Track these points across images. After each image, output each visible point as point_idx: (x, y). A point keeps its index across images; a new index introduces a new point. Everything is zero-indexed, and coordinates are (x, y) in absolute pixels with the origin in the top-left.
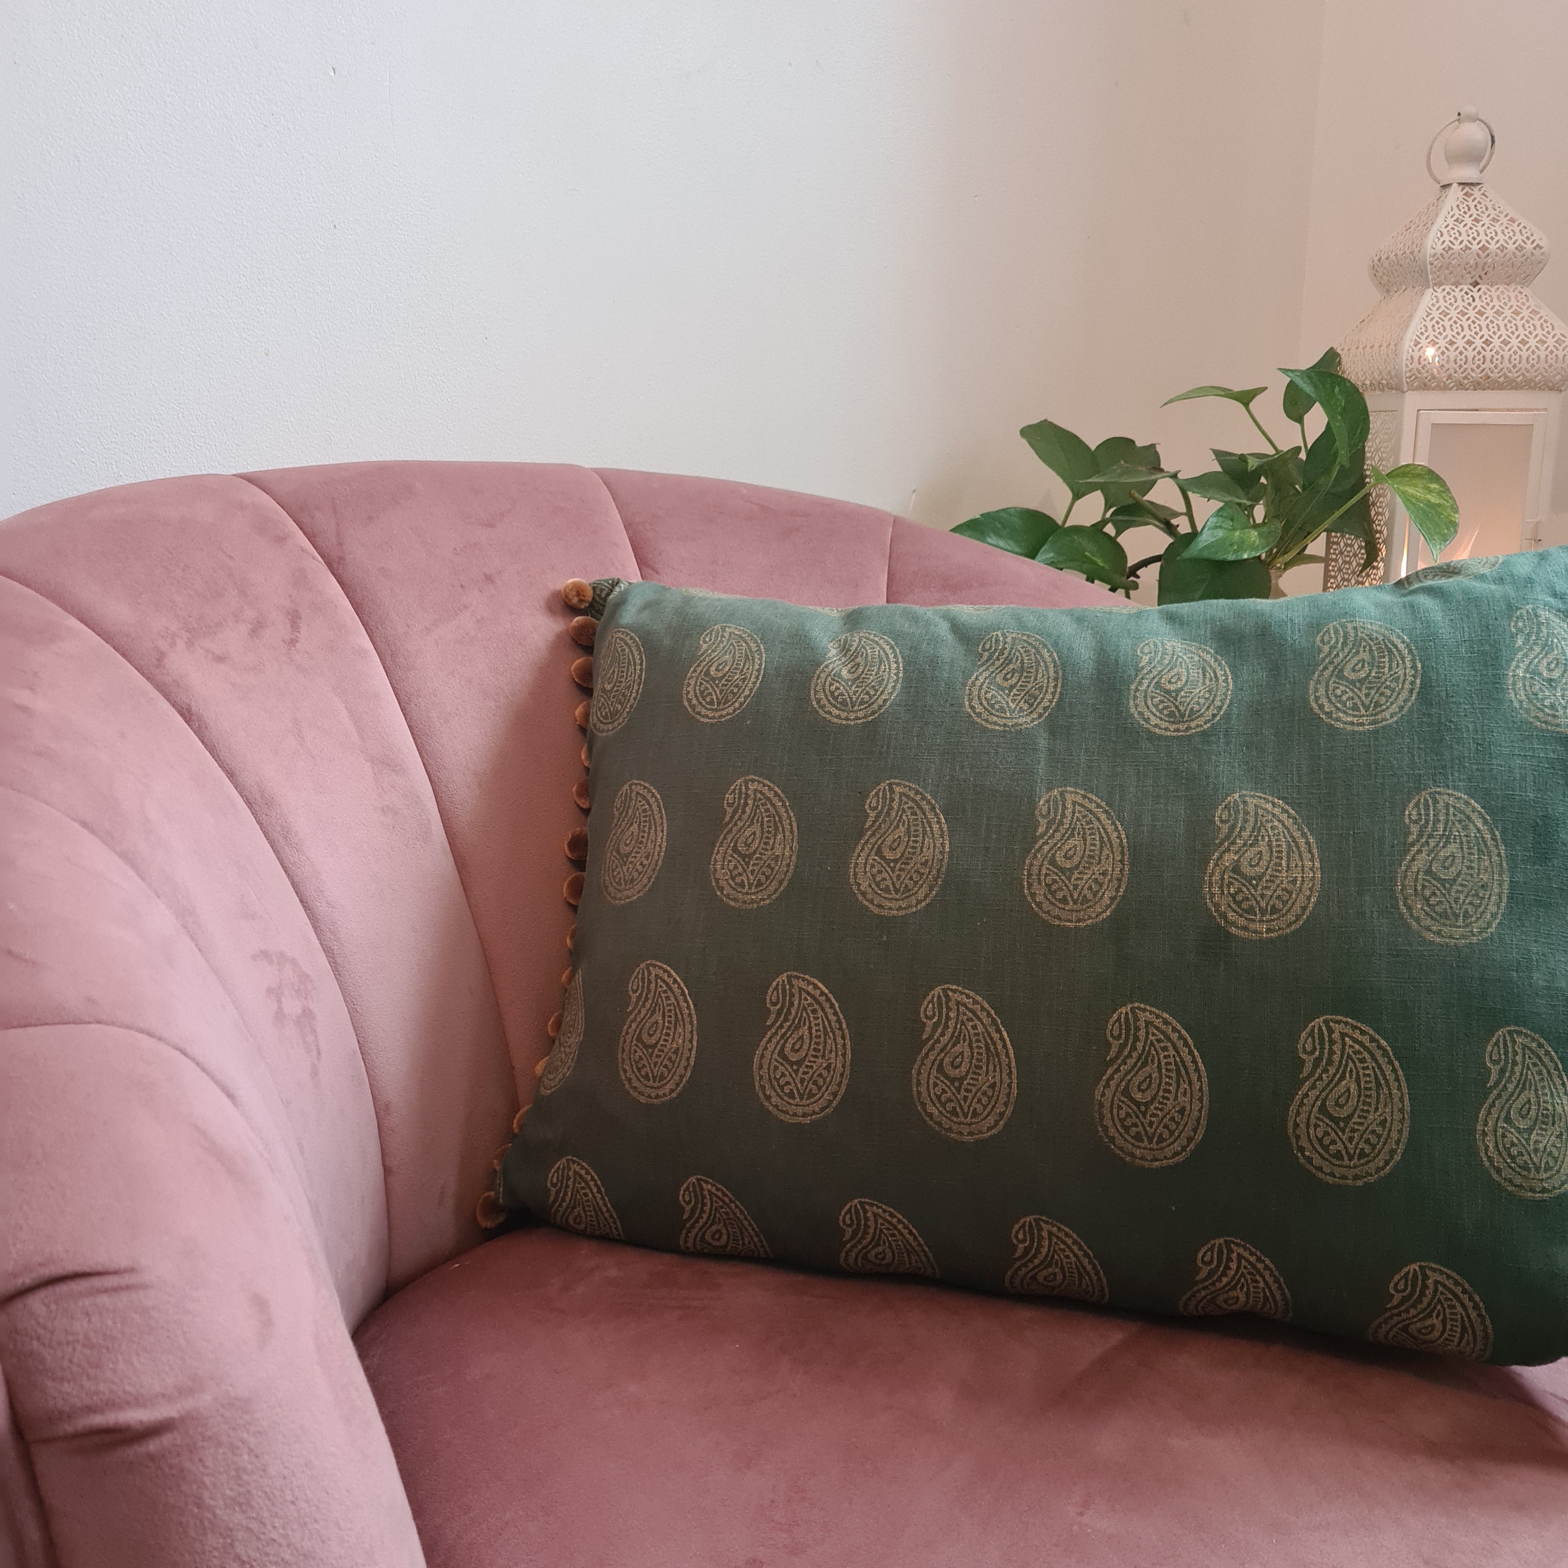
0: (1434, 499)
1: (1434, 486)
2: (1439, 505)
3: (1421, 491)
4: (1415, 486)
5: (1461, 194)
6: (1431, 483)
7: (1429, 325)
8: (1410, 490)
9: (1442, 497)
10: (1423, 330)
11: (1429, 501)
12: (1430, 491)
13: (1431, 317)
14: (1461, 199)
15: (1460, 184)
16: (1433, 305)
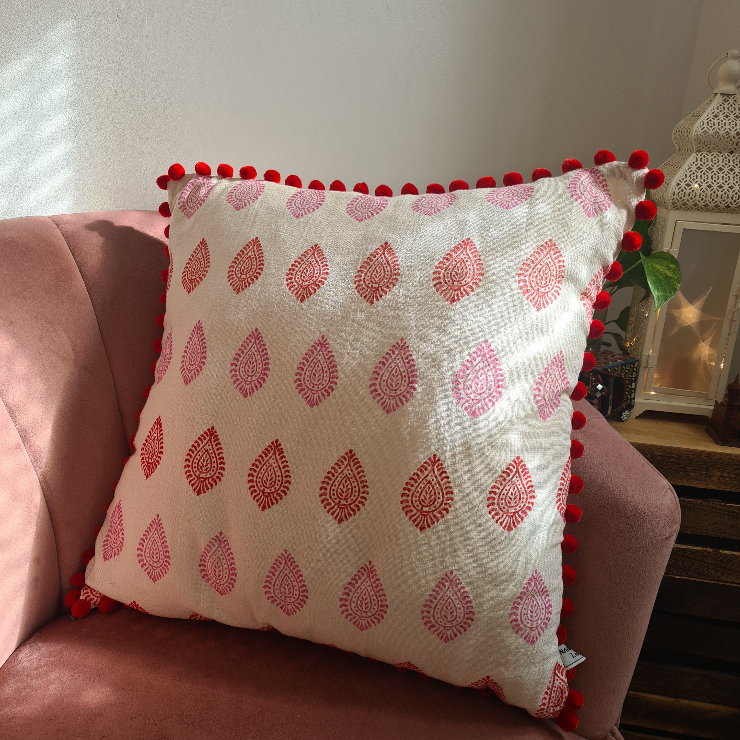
0: (669, 274)
1: (672, 266)
2: (671, 278)
3: (664, 267)
4: (662, 264)
5: (721, 100)
6: (671, 264)
7: (688, 174)
8: (658, 267)
9: (674, 273)
10: (684, 177)
11: (666, 275)
12: (669, 268)
13: (690, 170)
14: (721, 103)
15: (722, 94)
16: (694, 163)
